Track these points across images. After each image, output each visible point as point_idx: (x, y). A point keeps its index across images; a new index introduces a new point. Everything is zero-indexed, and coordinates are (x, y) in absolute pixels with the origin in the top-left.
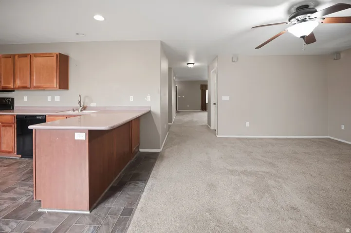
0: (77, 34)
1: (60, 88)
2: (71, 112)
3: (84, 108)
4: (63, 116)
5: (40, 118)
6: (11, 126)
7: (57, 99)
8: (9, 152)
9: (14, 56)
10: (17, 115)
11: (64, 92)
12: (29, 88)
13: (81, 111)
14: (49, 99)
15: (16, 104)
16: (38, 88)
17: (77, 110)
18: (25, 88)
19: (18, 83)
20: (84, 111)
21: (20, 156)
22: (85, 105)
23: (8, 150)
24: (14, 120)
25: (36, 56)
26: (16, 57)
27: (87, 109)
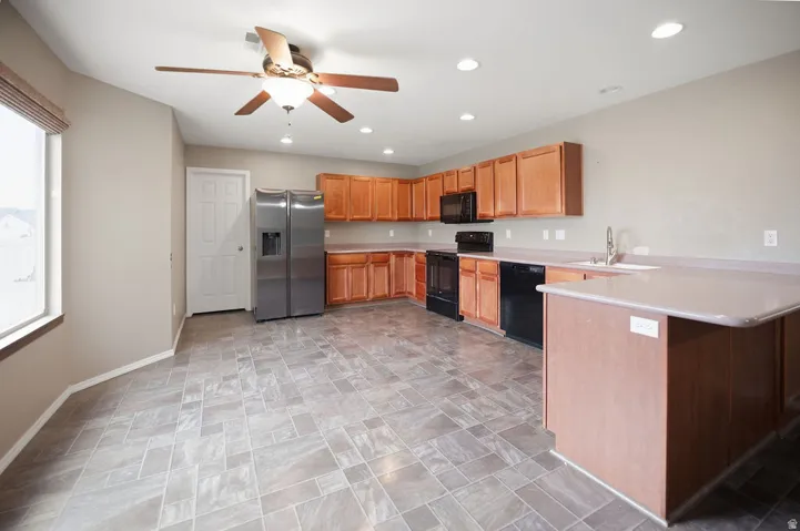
0: (603, 91)
1: (568, 213)
2: (588, 265)
3: (619, 258)
4: (577, 271)
5: (535, 270)
6: (493, 280)
7: (560, 235)
8: (491, 323)
9: (494, 162)
10: (501, 262)
11: (575, 220)
12: (515, 216)
13: (612, 263)
14: (546, 235)
15: (497, 243)
16: (530, 214)
17: (601, 260)
18: (510, 215)
19: (500, 208)
20: (618, 265)
21: (504, 332)
22: (621, 251)
23: (488, 318)
24: (495, 270)
25: (525, 156)
26: (497, 165)
27: (625, 258)
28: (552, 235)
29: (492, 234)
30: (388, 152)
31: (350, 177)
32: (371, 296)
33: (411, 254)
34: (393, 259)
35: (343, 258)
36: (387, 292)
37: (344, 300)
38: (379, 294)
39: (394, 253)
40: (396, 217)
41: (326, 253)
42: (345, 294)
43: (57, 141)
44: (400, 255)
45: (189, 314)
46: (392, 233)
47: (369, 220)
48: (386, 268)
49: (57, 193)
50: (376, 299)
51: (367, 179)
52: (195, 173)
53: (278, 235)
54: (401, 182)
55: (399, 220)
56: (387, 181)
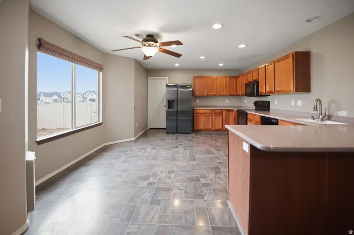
1: (297, 91)
4: (291, 123)
5: (274, 121)
10: (262, 117)
13: (322, 120)
14: (293, 103)
15: (271, 107)
16: (279, 92)
19: (268, 89)
24: (260, 120)
25: (278, 61)
26: (267, 66)
27: (333, 118)
28: (296, 103)
29: (269, 102)
30: (221, 65)
31: (206, 77)
32: (213, 128)
33: (233, 110)
34: (224, 113)
35: (201, 111)
36: (221, 127)
37: (201, 129)
38: (217, 128)
39: (225, 110)
40: (228, 94)
41: (193, 109)
42: (201, 127)
43: (101, 73)
44: (228, 111)
45: (148, 128)
46: (227, 101)
47: (215, 95)
48: (221, 117)
49: (101, 89)
50: (215, 130)
51: (214, 77)
52: (150, 79)
53: (173, 101)
54: (230, 77)
55: (230, 95)
56: (224, 77)
